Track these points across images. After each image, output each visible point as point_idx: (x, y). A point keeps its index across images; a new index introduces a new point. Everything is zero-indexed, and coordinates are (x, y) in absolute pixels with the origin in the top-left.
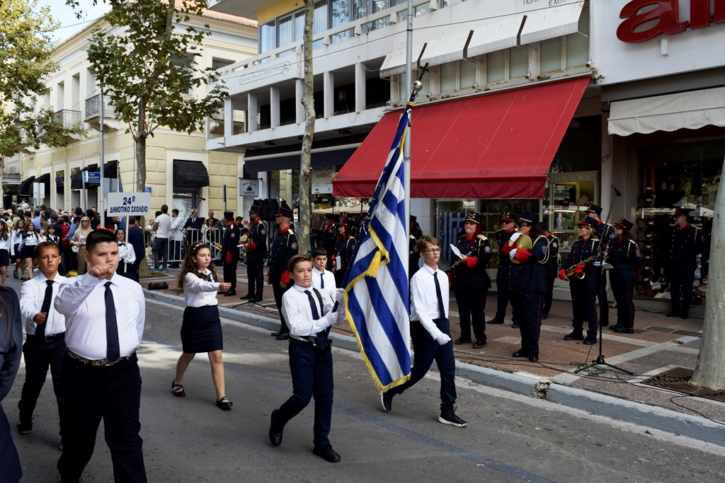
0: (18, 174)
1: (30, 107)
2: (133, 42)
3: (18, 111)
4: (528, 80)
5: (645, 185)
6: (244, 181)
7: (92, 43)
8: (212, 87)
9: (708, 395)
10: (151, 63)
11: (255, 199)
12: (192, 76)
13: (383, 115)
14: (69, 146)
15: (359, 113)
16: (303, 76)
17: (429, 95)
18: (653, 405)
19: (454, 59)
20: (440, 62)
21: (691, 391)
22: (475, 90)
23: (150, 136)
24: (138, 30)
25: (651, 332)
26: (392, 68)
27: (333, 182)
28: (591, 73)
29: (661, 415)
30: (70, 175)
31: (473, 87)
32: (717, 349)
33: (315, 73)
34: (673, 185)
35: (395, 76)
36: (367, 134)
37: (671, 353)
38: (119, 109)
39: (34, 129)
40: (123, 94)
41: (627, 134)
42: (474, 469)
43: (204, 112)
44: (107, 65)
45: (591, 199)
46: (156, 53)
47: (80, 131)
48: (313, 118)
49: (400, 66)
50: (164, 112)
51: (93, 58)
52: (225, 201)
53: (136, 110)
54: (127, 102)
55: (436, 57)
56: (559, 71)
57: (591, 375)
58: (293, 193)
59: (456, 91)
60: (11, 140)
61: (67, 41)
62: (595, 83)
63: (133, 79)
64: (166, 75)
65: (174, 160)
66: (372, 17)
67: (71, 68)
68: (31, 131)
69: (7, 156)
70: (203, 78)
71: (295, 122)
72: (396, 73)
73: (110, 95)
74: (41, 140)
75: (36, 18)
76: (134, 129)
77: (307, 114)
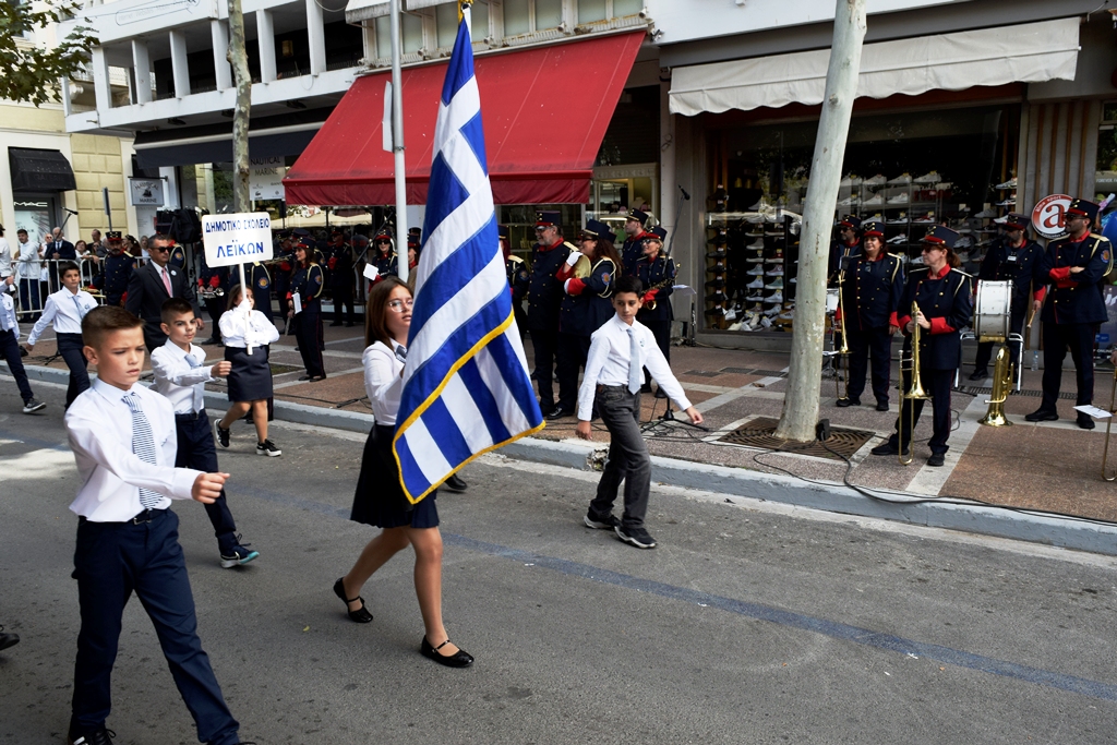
4: (561, 34)
5: (715, 182)
6: (138, 183)
8: (68, 27)
9: (796, 448)
11: (159, 209)
12: (31, 8)
13: (354, 81)
15: (316, 76)
16: (224, 14)
17: (421, 51)
18: (734, 467)
21: (776, 446)
22: (488, 46)
25: (727, 375)
26: (365, 8)
27: (284, 183)
28: (646, 26)
29: (743, 478)
31: (486, 41)
32: (806, 393)
33: (244, 12)
34: (749, 182)
35: (369, 20)
36: (331, 108)
37: (750, 399)
41: (694, 113)
42: (521, 571)
43: (58, 70)
45: (648, 201)
48: (247, 84)
49: (376, 6)
52: (109, 213)
56: (604, 21)
57: (659, 435)
58: (217, 197)
62: (652, 40)
65: (9, 148)
70: (50, 12)
71: (215, 89)
72: (369, 17)
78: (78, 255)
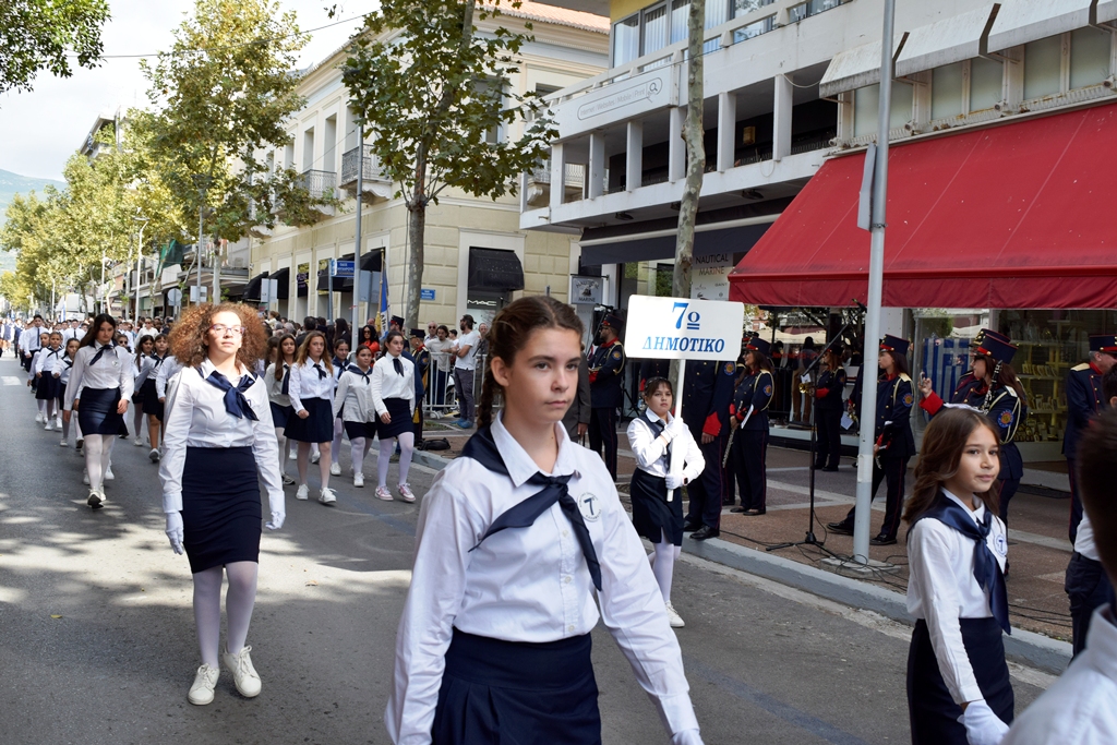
0: (246, 269)
1: (263, 165)
2: (412, 52)
3: (249, 173)
4: (1108, 90)
6: (578, 281)
7: (350, 56)
8: (532, 125)
11: (596, 309)
12: (502, 106)
13: (822, 164)
14: (318, 226)
15: (778, 161)
16: (685, 101)
17: (910, 124)
19: (961, 57)
20: (933, 63)
22: (1000, 113)
23: (432, 200)
24: (420, 32)
26: (843, 79)
27: (729, 278)
30: (317, 270)
33: (705, 97)
35: (847, 94)
36: (790, 199)
38: (388, 160)
39: (267, 198)
40: (393, 135)
43: (518, 164)
44: (371, 90)
46: (447, 68)
47: (335, 203)
48: (700, 162)
49: (858, 75)
50: (456, 165)
51: (351, 78)
53: (413, 160)
54: (399, 149)
55: (927, 56)
59: (962, 118)
60: (233, 215)
61: (320, 66)
63: (410, 112)
64: (461, 106)
65: (471, 248)
67: (325, 107)
68: (263, 201)
69: (231, 240)
70: (519, 109)
71: (667, 180)
72: (848, 89)
73: (373, 138)
74: (277, 216)
75: (275, 31)
76: (409, 192)
77: (690, 156)
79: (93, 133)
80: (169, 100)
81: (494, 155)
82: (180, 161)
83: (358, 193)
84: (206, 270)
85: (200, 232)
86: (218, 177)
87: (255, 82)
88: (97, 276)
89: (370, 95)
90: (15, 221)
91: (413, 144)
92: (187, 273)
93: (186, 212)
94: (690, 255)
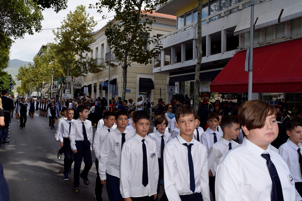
0: (80, 85)
1: (85, 57)
2: (123, 26)
3: (81, 59)
6: (169, 87)
7: (107, 28)
8: (156, 45)
10: (130, 35)
11: (174, 94)
12: (147, 40)
13: (235, 54)
14: (98, 73)
15: (223, 53)
16: (197, 38)
17: (259, 42)
19: (273, 23)
20: (265, 26)
23: (129, 66)
24: (126, 21)
26: (240, 31)
27: (210, 85)
30: (99, 84)
33: (202, 36)
35: (241, 34)
36: (227, 63)
38: (117, 55)
39: (86, 66)
40: (118, 48)
43: (152, 55)
44: (112, 36)
46: (133, 30)
47: (104, 67)
48: (201, 54)
49: (244, 29)
50: (135, 56)
51: (107, 34)
52: (161, 95)
54: (120, 52)
55: (263, 24)
58: (191, 93)
59: (273, 40)
60: (77, 70)
61: (100, 31)
63: (123, 42)
64: (137, 40)
65: (140, 78)
66: (230, 8)
67: (101, 42)
68: (84, 66)
69: (76, 77)
70: (152, 40)
71: (192, 59)
72: (241, 33)
73: (113, 49)
74: (88, 71)
75: (88, 22)
76: (123, 63)
77: (198, 52)
78: (151, 106)
79: (41, 49)
80: (60, 40)
81: (146, 53)
82: (63, 56)
83: (109, 64)
84: (70, 85)
85: (68, 75)
86: (73, 60)
87: (83, 35)
88: (41, 87)
89: (112, 38)
90: (21, 73)
91: (124, 51)
92: (65, 86)
93: (64, 70)
94: (199, 79)
